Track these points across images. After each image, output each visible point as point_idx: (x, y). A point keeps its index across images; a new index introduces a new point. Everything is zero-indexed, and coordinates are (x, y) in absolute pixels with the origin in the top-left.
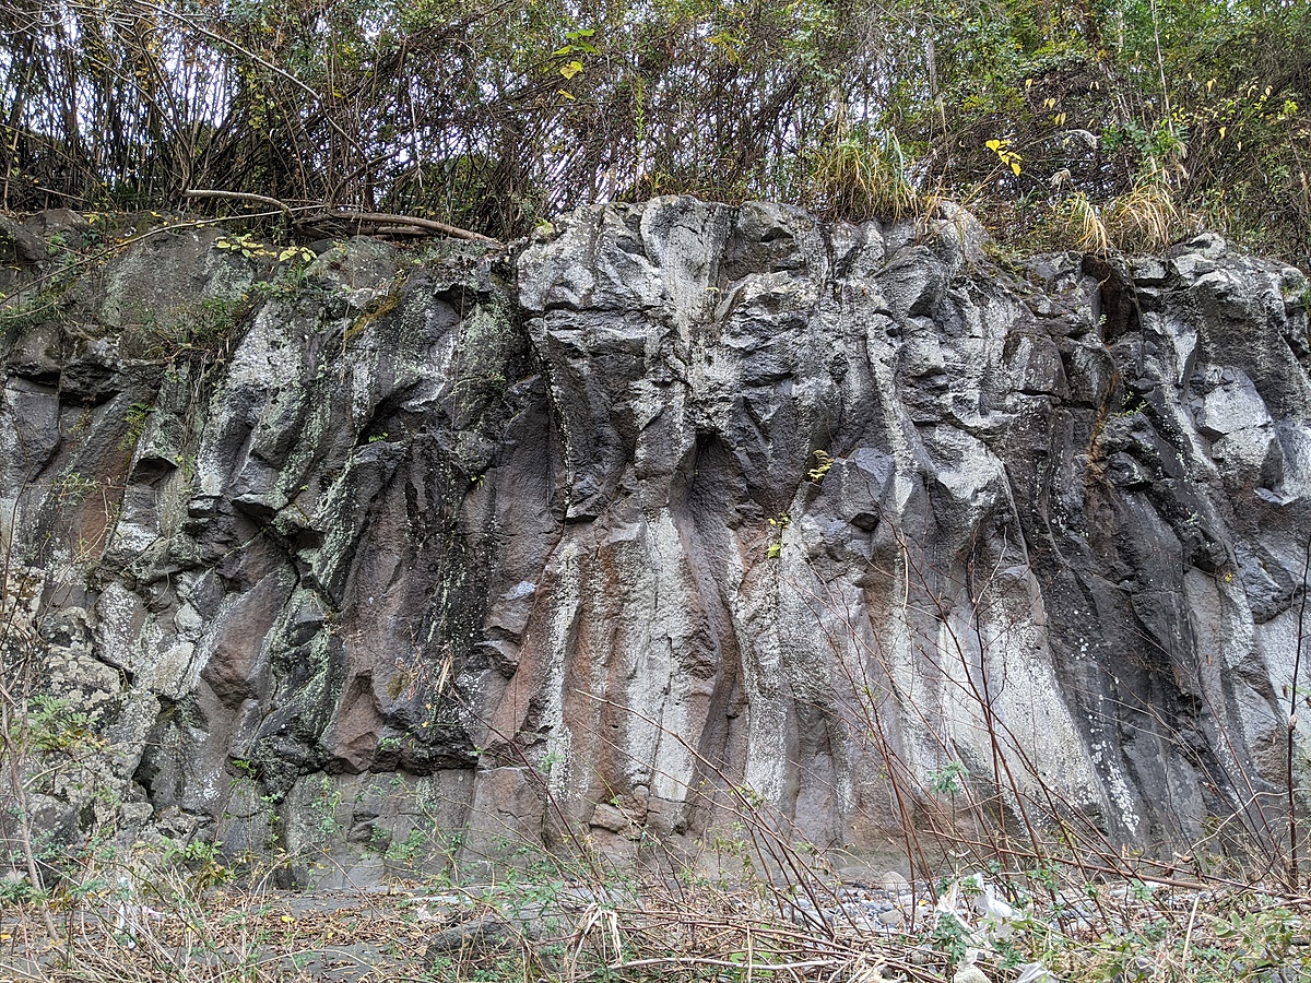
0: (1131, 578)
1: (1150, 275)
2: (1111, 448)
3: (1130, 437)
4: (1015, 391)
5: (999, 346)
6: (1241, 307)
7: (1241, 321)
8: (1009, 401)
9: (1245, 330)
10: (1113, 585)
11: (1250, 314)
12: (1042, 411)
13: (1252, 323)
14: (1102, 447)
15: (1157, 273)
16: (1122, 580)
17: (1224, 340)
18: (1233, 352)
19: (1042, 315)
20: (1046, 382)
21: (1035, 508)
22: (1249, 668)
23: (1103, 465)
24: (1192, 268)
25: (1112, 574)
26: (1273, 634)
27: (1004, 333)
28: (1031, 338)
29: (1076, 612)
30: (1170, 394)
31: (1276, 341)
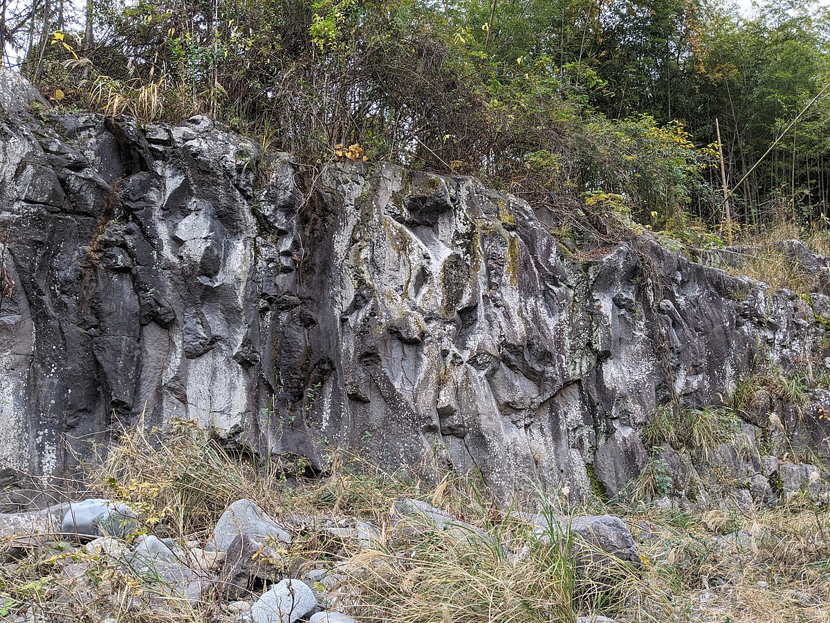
0: (96, 327)
1: (158, 137)
2: (107, 244)
3: (123, 238)
4: (20, 200)
5: (13, 169)
6: (206, 164)
7: (209, 173)
8: (16, 206)
9: (211, 178)
10: (83, 331)
11: (212, 169)
12: (39, 215)
13: (214, 174)
14: (100, 242)
15: (162, 135)
16: (90, 328)
17: (201, 184)
18: (205, 192)
19: (51, 152)
20: (42, 196)
21: (33, 278)
22: (174, 385)
23: (100, 254)
24: (181, 135)
25: (83, 324)
26: (198, 365)
27: (18, 160)
28: (34, 166)
29: (54, 347)
30: (157, 213)
31: (229, 187)
